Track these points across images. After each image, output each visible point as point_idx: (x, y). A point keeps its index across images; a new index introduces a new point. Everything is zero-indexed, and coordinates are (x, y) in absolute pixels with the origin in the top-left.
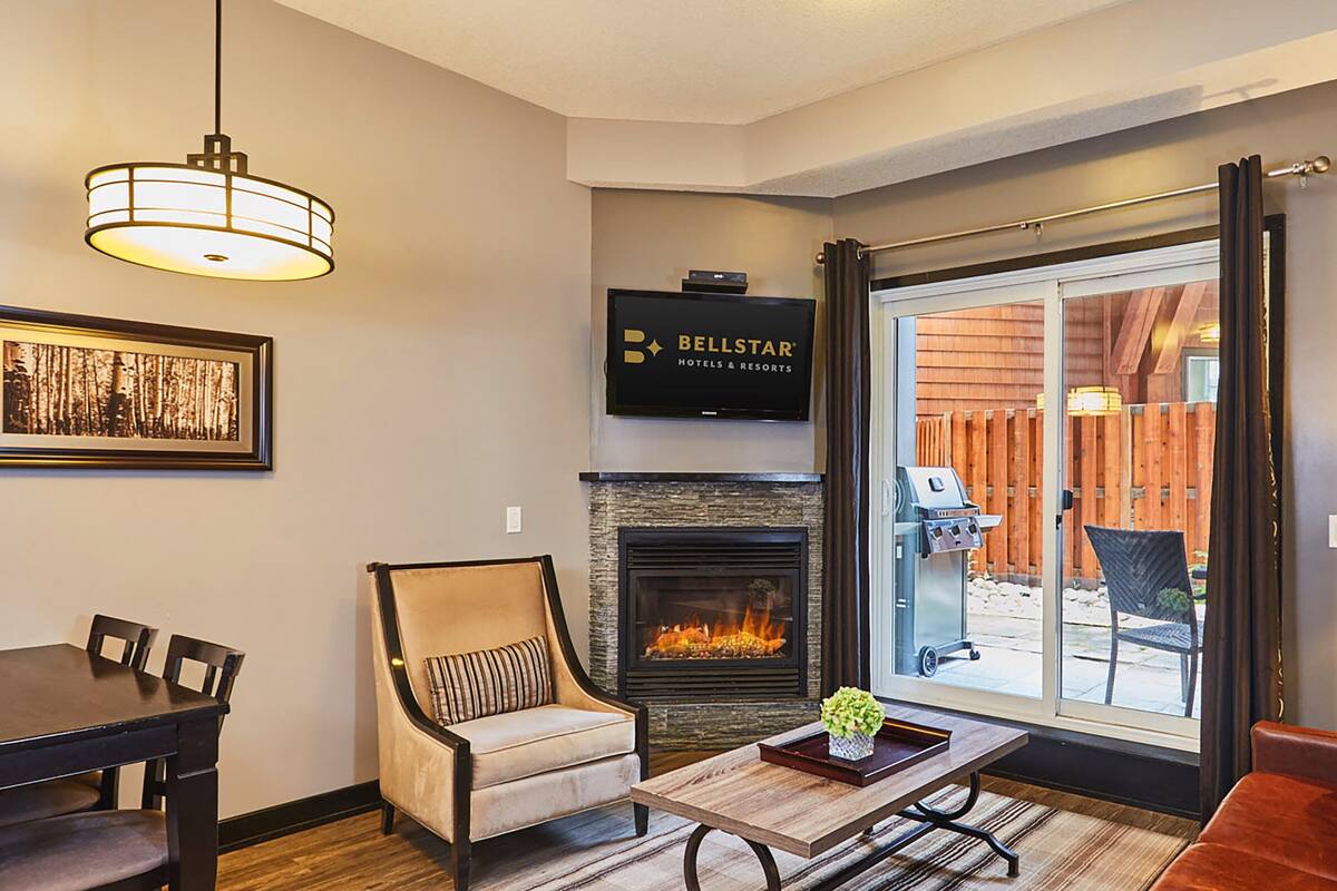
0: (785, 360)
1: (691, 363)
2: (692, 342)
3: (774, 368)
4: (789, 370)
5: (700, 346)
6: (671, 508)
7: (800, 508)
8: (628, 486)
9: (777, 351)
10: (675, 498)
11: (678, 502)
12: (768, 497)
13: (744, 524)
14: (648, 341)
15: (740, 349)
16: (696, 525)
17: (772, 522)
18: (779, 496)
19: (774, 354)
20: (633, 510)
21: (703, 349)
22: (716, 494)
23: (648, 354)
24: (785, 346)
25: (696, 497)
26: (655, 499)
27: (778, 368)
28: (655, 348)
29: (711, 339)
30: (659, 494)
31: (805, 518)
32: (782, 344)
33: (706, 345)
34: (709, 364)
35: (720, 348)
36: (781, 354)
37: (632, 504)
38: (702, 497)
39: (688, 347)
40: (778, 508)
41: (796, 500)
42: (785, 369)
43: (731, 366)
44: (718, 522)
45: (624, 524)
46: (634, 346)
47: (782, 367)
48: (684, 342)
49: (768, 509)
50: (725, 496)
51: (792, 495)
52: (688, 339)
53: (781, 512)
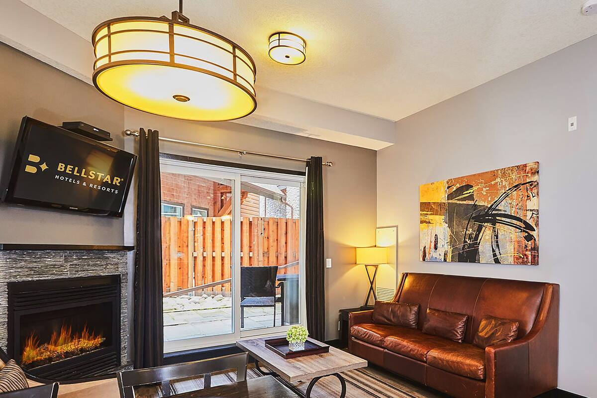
0: (115, 187)
1: (62, 178)
2: (66, 168)
3: (108, 190)
4: (116, 192)
5: (70, 171)
6: (46, 266)
7: (117, 264)
8: (15, 253)
9: (112, 180)
10: (49, 261)
11: (51, 263)
12: (102, 258)
13: (90, 275)
14: (41, 163)
15: (92, 177)
16: (62, 277)
17: (104, 272)
18: (108, 258)
19: (110, 182)
20: (19, 270)
21: (71, 172)
22: (74, 258)
23: (39, 169)
24: (117, 180)
25: (62, 259)
26: (36, 262)
27: (111, 191)
28: (44, 167)
29: (77, 168)
30: (38, 258)
31: (120, 269)
32: (116, 178)
33: (73, 170)
34: (72, 181)
35: (81, 174)
36: (114, 183)
37: (19, 265)
38: (66, 260)
39: (63, 170)
40: (107, 265)
41: (116, 260)
42: (114, 191)
43: (84, 184)
44: (75, 274)
45: (13, 280)
46: (32, 164)
47: (113, 190)
48: (61, 167)
49: (102, 265)
50: (80, 259)
51: (114, 258)
52: (64, 165)
53: (108, 267)
